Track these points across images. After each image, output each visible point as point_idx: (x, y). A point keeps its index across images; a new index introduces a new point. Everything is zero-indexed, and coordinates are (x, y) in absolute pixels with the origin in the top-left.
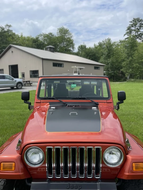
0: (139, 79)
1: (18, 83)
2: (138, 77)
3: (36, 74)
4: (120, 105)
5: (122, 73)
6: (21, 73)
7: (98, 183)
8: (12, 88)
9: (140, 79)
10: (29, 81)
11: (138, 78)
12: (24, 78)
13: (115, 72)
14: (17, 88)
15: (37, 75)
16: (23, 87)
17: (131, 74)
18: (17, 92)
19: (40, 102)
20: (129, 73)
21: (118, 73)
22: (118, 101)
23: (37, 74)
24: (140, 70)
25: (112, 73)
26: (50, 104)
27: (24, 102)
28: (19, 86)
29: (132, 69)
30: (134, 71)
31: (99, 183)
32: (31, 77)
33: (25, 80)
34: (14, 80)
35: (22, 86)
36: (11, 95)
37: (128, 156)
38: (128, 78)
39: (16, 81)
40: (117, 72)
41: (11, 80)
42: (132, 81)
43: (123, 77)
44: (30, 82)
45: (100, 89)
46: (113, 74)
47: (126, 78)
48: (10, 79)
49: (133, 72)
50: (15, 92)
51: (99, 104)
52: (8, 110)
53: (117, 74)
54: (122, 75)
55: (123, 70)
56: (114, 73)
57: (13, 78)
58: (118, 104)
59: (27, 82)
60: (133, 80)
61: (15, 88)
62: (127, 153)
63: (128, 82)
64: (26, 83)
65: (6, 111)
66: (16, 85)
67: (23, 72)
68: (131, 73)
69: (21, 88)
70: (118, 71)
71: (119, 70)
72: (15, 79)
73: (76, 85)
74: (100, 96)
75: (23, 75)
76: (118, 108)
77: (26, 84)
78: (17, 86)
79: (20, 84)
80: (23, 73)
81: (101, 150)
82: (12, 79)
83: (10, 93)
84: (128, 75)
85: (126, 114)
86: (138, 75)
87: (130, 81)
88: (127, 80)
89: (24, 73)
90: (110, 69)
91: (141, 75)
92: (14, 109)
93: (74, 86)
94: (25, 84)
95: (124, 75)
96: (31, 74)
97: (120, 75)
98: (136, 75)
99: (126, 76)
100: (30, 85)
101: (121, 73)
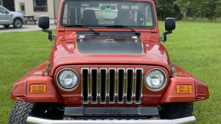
0: (200, 17)
1: (16, 19)
2: (200, 13)
3: (43, 6)
4: (167, 35)
5: (176, 8)
6: (19, 4)
7: (138, 108)
8: (7, 27)
9: (202, 17)
10: (32, 17)
11: (198, 16)
12: (23, 11)
13: (165, 5)
14: (15, 27)
15: (44, 8)
16: (23, 26)
17: (189, 9)
18: (15, 33)
19: (64, 31)
20: (187, 8)
21: (169, 7)
22: (165, 31)
23: (45, 6)
24: (203, 4)
25: (161, 7)
26: (77, 33)
27: (43, 31)
28: (18, 23)
29: (191, 1)
30: (194, 5)
31: (140, 108)
32: (35, 10)
33: (27, 15)
34: (9, 14)
35: (23, 24)
36: (7, 37)
37: (172, 79)
38: (184, 15)
39: (12, 15)
40: (167, 5)
41: (5, 14)
42: (190, 21)
43: (176, 14)
44: (35, 19)
45: (142, 19)
46: (162, 9)
47: (182, 16)
48: (3, 13)
49: (192, 6)
50: (12, 32)
51: (141, 34)
52: (7, 55)
53: (168, 9)
54: (175, 12)
55: (177, 3)
56: (164, 8)
57: (8, 10)
58: (165, 34)
59: (29, 17)
60: (191, 18)
61: (12, 26)
62: (171, 76)
63: (183, 21)
64: (28, 19)
65: (5, 57)
66: (12, 21)
67: (22, 2)
68: (189, 7)
69: (21, 27)
70: (170, 5)
71: (172, 3)
72: (11, 13)
73: (111, 9)
74: (143, 25)
75: (23, 8)
76: (165, 39)
77: (28, 21)
78: (14, 24)
79: (18, 21)
80: (23, 5)
81: (143, 72)
82: (7, 12)
83: (4, 33)
84: (184, 11)
85: (178, 60)
86: (199, 12)
87: (186, 20)
88: (183, 19)
89: (24, 3)
90: (157, 2)
91: (204, 11)
92: (15, 54)
93: (109, 10)
94: (26, 21)
95: (179, 11)
96: (35, 6)
97: (173, 11)
98: (196, 11)
99: (182, 12)
100: (34, 23)
101: (174, 8)
